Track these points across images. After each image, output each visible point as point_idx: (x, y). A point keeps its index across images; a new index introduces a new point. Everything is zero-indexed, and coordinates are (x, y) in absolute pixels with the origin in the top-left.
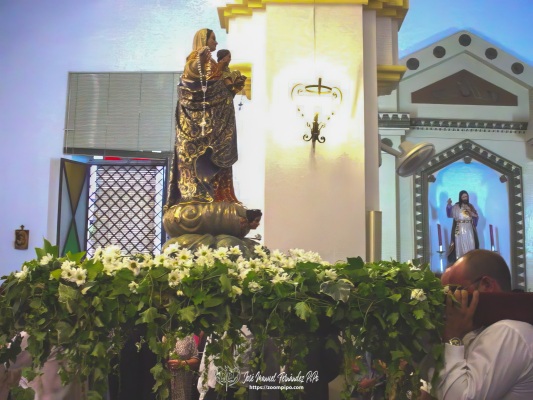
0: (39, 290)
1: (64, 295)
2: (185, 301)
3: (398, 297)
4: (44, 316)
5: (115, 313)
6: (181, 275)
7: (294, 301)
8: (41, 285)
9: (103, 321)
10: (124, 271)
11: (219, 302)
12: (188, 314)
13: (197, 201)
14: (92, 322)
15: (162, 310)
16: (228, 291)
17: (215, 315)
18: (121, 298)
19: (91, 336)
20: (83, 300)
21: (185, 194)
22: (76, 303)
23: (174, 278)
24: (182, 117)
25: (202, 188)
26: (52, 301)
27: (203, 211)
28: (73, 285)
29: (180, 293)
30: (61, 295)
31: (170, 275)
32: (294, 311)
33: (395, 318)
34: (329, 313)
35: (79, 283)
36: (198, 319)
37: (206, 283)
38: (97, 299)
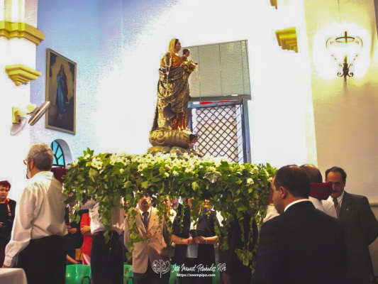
0: (81, 171)
1: (92, 174)
2: (144, 179)
3: (240, 182)
4: (83, 182)
5: (113, 183)
6: (145, 166)
7: (191, 181)
8: (83, 169)
9: (108, 185)
10: (120, 163)
11: (159, 180)
12: (145, 185)
13: (164, 130)
14: (103, 185)
15: (134, 182)
16: (163, 175)
17: (157, 185)
18: (117, 176)
19: (102, 193)
20: (100, 176)
21: (160, 126)
22: (96, 177)
23: (141, 168)
24: (160, 87)
26: (86, 176)
27: (166, 135)
28: (96, 169)
29: (142, 175)
30: (90, 174)
31: (139, 166)
32: (191, 186)
33: (239, 192)
34: (207, 188)
35: (99, 168)
36: (150, 187)
37: (154, 171)
38: (106, 176)
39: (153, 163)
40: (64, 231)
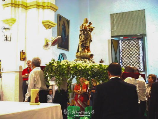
0: (50, 67)
1: (54, 68)
2: (72, 70)
3: (106, 72)
4: (51, 71)
5: (61, 71)
6: (72, 65)
7: (88, 71)
8: (50, 66)
9: (59, 72)
10: (64, 64)
11: (77, 70)
12: (72, 72)
14: (58, 72)
15: (69, 71)
16: (79, 69)
17: (76, 72)
18: (62, 69)
19: (57, 75)
20: (56, 69)
22: (55, 69)
24: (80, 36)
25: (82, 50)
27: (82, 54)
28: (55, 66)
29: (71, 69)
30: (53, 68)
31: (70, 65)
32: (88, 73)
33: (105, 75)
34: (94, 74)
35: (56, 66)
36: (74, 73)
37: (75, 67)
38: (59, 69)
39: (76, 64)
40: (46, 88)
